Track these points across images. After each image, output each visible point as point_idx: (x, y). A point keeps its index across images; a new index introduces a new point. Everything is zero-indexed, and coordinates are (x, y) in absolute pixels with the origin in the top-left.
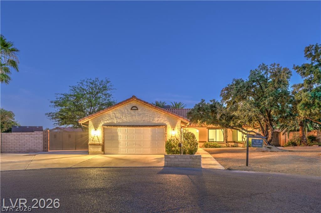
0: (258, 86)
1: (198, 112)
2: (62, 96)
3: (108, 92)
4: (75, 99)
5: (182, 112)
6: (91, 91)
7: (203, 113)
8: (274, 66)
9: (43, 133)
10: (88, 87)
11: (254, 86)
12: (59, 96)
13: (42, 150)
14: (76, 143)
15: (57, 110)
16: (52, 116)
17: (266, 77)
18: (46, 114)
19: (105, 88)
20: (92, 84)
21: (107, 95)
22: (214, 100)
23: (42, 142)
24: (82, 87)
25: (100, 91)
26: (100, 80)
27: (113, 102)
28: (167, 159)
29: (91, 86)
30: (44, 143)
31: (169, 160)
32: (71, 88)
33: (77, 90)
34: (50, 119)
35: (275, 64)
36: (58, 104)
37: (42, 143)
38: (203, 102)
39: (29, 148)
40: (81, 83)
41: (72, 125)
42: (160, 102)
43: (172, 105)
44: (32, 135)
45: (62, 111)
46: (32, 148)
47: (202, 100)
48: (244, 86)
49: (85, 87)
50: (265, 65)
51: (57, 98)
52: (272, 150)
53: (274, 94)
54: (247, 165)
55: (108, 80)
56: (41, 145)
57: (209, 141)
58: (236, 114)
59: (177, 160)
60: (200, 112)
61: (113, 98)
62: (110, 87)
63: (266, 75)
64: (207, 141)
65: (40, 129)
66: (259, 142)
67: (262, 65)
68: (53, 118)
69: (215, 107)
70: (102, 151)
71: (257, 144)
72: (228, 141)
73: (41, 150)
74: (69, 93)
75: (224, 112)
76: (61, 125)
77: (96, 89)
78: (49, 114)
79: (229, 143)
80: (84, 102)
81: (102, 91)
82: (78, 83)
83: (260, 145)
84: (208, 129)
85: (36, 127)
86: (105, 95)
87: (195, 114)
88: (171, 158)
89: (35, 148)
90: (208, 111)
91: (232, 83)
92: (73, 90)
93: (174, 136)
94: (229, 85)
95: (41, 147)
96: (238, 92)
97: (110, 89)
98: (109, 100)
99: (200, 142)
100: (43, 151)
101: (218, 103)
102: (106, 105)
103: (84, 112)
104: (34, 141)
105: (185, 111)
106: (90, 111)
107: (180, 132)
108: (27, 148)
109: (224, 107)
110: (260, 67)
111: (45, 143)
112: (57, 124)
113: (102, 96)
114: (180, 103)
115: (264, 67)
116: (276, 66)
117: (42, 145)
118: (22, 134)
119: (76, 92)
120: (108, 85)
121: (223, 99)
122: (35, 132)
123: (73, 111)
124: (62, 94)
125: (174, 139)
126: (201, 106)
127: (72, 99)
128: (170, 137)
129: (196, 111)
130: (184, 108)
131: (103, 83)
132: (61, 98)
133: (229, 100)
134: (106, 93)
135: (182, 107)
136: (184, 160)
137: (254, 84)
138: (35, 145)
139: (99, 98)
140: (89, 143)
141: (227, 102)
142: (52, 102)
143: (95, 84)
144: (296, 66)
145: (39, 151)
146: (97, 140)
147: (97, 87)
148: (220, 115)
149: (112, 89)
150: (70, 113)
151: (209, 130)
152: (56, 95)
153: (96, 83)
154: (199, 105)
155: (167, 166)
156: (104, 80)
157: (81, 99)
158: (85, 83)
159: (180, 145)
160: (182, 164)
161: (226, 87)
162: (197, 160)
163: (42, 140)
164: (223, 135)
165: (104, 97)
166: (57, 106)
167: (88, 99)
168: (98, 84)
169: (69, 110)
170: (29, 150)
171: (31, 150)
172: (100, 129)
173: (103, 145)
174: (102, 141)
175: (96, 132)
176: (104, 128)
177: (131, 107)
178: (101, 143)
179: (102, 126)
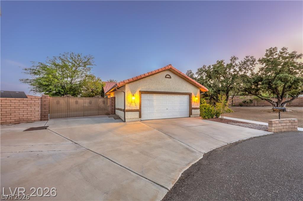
9: (42, 98)
13: (39, 119)
23: (39, 109)
30: (42, 111)
37: (40, 111)
39: (18, 118)
46: (23, 118)
56: (38, 113)
65: (22, 95)
73: (37, 119)
89: (28, 117)
95: (38, 115)
100: (41, 120)
104: (27, 109)
108: (15, 118)
111: (44, 111)
117: (40, 113)
138: (28, 113)
140: (126, 109)
145: (35, 121)
163: (40, 107)
170: (19, 120)
171: (22, 120)
172: (137, 95)
173: (139, 111)
174: (140, 107)
175: (133, 98)
176: (142, 92)
177: (165, 75)
178: (139, 109)
179: (140, 91)
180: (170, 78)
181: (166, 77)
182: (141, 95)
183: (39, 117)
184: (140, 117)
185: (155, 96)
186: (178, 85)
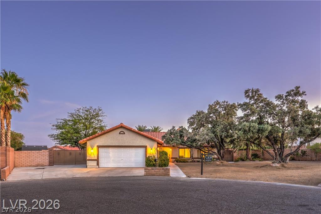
0: (214, 117)
1: (170, 136)
2: (62, 121)
3: (100, 118)
4: (73, 124)
5: (159, 135)
6: (86, 117)
7: (174, 137)
8: (224, 103)
9: (49, 151)
10: (84, 114)
11: (211, 117)
12: (59, 121)
14: (76, 159)
15: (59, 132)
16: (54, 137)
17: (219, 110)
18: (49, 136)
19: (97, 115)
20: (87, 111)
21: (99, 121)
22: (182, 127)
23: (48, 158)
24: (79, 114)
25: (94, 117)
26: (94, 108)
27: (104, 126)
28: (146, 171)
29: (86, 113)
31: (147, 171)
32: (70, 115)
33: (75, 117)
34: (53, 140)
35: (225, 101)
36: (58, 127)
38: (174, 128)
39: (38, 163)
40: (78, 111)
41: (70, 144)
42: (142, 126)
43: (152, 129)
44: (39, 153)
45: (62, 133)
46: (40, 163)
47: (173, 126)
48: (203, 117)
49: (81, 114)
50: (219, 102)
51: (58, 123)
52: (223, 164)
53: (224, 124)
54: (202, 174)
55: (100, 109)
57: (179, 158)
58: (197, 137)
59: (153, 171)
60: (172, 136)
61: (104, 123)
62: (102, 114)
63: (219, 109)
64: (178, 158)
65: (45, 148)
66: (210, 158)
67: (216, 101)
68: (55, 139)
69: (182, 132)
70: (97, 165)
71: (208, 160)
72: (193, 157)
73: (47, 164)
74: (68, 119)
75: (189, 136)
76: (61, 145)
77: (90, 116)
78: (52, 136)
79: (194, 159)
80: (81, 126)
81: (95, 117)
82: (75, 111)
83: (210, 160)
84: (178, 149)
85: (42, 146)
86: (98, 120)
87: (168, 137)
88: (149, 170)
90: (177, 135)
91: (196, 113)
92: (71, 116)
93: (152, 153)
94: (193, 115)
96: (199, 121)
97: (102, 116)
98: (100, 124)
99: (172, 158)
100: (49, 165)
101: (185, 129)
102: (98, 128)
103: (80, 134)
104: (42, 158)
105: (162, 134)
106: (86, 133)
107: (156, 151)
108: (36, 163)
109: (190, 132)
110: (215, 103)
111: (50, 159)
112: (58, 144)
113: (95, 121)
114: (158, 127)
115: (218, 103)
116: (226, 103)
117: (48, 161)
118: (31, 152)
119: (73, 118)
120: (100, 112)
121: (190, 126)
122: (42, 150)
123: (72, 134)
124: (62, 119)
125: (152, 156)
126: (172, 131)
127: (70, 123)
128: (149, 154)
129: (168, 135)
130: (161, 132)
131: (96, 111)
132: (61, 122)
133: (195, 126)
134: (98, 119)
135: (159, 130)
136: (159, 171)
137: (211, 115)
138: (42, 161)
139: (93, 123)
140: (87, 158)
141: (192, 128)
142: (53, 126)
143: (89, 112)
144: (239, 103)
145: (46, 166)
146: (94, 157)
147: (91, 114)
148: (187, 138)
149: (103, 116)
150: (69, 135)
151: (180, 149)
152: (57, 120)
153: (91, 110)
154: (171, 130)
155: (146, 175)
156: (97, 109)
157: (78, 123)
158: (81, 111)
159: (155, 160)
160: (157, 174)
161: (191, 117)
162: (167, 171)
163: (48, 157)
164: (190, 153)
165: (97, 122)
166: (58, 129)
167: (83, 123)
168: (92, 111)
169: (68, 132)
172: (95, 148)
173: (97, 160)
174: (97, 157)
175: (92, 151)
176: (99, 147)
177: (120, 131)
178: (96, 159)
179: (97, 146)
180: (124, 134)
181: (120, 133)
182: (98, 149)
183: (48, 163)
184: (98, 164)
185: (111, 150)
186: (132, 139)
